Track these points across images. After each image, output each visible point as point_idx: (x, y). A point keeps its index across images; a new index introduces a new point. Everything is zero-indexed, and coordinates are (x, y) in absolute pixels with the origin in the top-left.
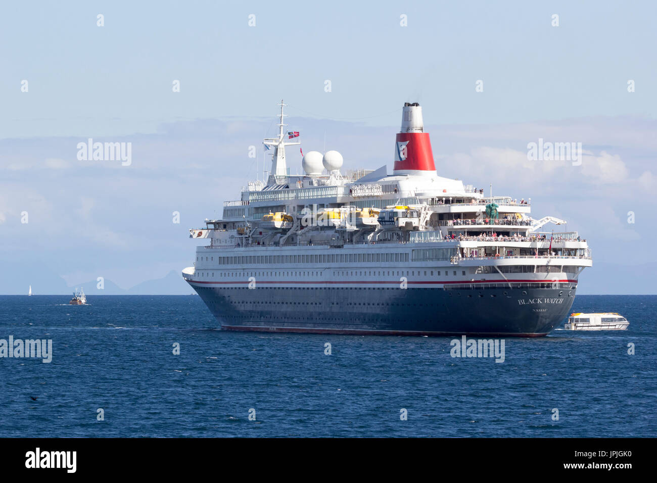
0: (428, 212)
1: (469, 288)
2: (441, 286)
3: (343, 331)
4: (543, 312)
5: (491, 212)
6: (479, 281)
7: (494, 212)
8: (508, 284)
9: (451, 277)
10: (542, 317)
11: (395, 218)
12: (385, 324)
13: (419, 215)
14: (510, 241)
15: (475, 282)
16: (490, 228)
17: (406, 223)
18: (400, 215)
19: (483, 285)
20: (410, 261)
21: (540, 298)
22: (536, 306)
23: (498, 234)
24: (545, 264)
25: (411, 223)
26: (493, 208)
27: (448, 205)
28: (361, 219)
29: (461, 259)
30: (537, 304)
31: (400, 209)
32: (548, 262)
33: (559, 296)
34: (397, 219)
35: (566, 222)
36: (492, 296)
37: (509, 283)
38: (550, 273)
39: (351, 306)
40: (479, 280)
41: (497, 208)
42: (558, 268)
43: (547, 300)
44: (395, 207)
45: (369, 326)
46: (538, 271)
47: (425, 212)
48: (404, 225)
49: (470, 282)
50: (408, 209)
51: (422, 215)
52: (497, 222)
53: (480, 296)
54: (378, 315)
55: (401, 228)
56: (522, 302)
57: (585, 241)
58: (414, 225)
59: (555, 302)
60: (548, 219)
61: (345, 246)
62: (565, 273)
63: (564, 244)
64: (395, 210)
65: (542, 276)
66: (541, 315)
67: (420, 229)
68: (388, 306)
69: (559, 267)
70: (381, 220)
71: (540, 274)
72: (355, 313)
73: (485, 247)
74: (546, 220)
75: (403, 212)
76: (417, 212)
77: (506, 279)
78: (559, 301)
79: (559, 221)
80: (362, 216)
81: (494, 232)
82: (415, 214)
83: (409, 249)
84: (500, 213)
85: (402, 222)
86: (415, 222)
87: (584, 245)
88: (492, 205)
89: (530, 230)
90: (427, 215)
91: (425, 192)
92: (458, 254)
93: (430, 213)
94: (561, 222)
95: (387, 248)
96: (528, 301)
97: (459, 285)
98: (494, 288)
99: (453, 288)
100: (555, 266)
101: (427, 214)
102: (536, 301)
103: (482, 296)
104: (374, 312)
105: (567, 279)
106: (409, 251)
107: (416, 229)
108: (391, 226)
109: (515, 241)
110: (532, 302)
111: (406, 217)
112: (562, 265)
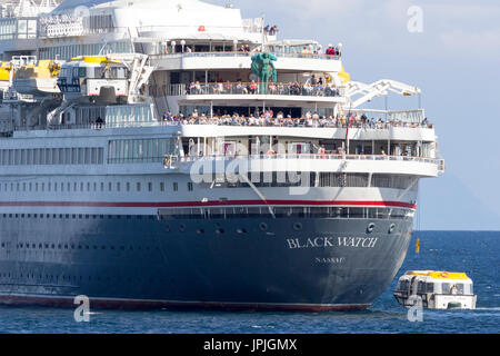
0: (146, 68)
1: (199, 216)
2: (153, 211)
3: (9, 297)
4: (337, 264)
5: (261, 70)
6: (216, 203)
7: (267, 70)
8: (267, 208)
9: (169, 196)
10: (335, 273)
11: (82, 80)
12: (69, 285)
13: (128, 75)
14: (296, 126)
15: (209, 203)
16: (257, 100)
17: (102, 88)
18: (91, 74)
19: (222, 209)
20: (105, 161)
21: (327, 235)
22: (324, 252)
23: (276, 111)
24: (335, 171)
25: (113, 88)
26: (266, 61)
27: (179, 55)
28: (35, 81)
29: (183, 160)
30: (323, 247)
31: (92, 62)
32: (342, 167)
33: (368, 232)
34: (85, 82)
35: (419, 91)
36: (240, 232)
37: (270, 207)
38: (345, 189)
39: (22, 249)
40: (218, 199)
41: (273, 62)
42: (360, 178)
43: (342, 240)
44: (83, 59)
45: (47, 288)
46: (322, 184)
47: (140, 69)
48: (98, 93)
49: (200, 204)
50: (107, 62)
51: (134, 75)
52: (273, 88)
53: (218, 232)
54: (60, 265)
55: (92, 98)
56: (294, 243)
57: (431, 127)
58: (117, 93)
59: (360, 245)
60: (383, 84)
61: (16, 134)
62: (377, 189)
63: (391, 133)
64: (82, 64)
65: (331, 193)
66: (333, 268)
67: (130, 101)
68: (73, 251)
69: (365, 175)
70: (62, 84)
71: (326, 189)
72: (27, 263)
73: (250, 136)
74: (380, 86)
75: (96, 69)
76: (125, 68)
77: (263, 198)
78: (368, 242)
79: (406, 88)
80: (36, 75)
81: (267, 108)
82: (121, 73)
83: (103, 139)
84: (280, 72)
85: (94, 87)
86: (120, 87)
87: (427, 134)
88: (264, 56)
89: (343, 105)
90: (142, 74)
91: (154, 29)
92: (178, 150)
93: (150, 70)
94: (411, 90)
95: (73, 137)
96: (306, 242)
97: (181, 210)
98: (243, 216)
99: (173, 216)
100: (357, 174)
101: (143, 71)
102: (320, 242)
103: (222, 231)
104: (53, 261)
105: (381, 200)
106: (103, 143)
107: (121, 101)
108: (75, 96)
109: (307, 126)
110: (314, 244)
111: (103, 77)
112: (371, 172)
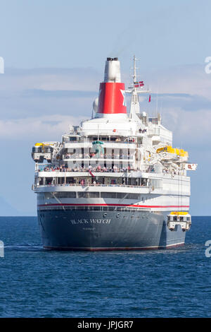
4: (92, 230)
7: (98, 148)
25: (44, 157)
26: (98, 145)
30: (85, 223)
32: (87, 189)
36: (56, 217)
37: (63, 206)
48: (38, 158)
50: (43, 145)
51: (54, 151)
56: (73, 222)
58: (47, 159)
59: (102, 222)
69: (98, 193)
75: (38, 148)
76: (51, 148)
77: (60, 203)
78: (105, 221)
86: (48, 156)
88: (97, 142)
93: (61, 149)
96: (78, 221)
98: (56, 210)
100: (94, 193)
107: (49, 161)
110: (81, 222)
112: (100, 191)
